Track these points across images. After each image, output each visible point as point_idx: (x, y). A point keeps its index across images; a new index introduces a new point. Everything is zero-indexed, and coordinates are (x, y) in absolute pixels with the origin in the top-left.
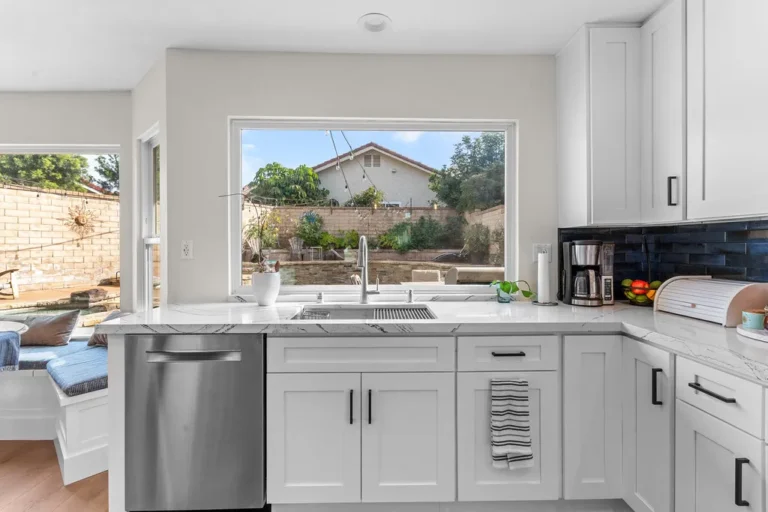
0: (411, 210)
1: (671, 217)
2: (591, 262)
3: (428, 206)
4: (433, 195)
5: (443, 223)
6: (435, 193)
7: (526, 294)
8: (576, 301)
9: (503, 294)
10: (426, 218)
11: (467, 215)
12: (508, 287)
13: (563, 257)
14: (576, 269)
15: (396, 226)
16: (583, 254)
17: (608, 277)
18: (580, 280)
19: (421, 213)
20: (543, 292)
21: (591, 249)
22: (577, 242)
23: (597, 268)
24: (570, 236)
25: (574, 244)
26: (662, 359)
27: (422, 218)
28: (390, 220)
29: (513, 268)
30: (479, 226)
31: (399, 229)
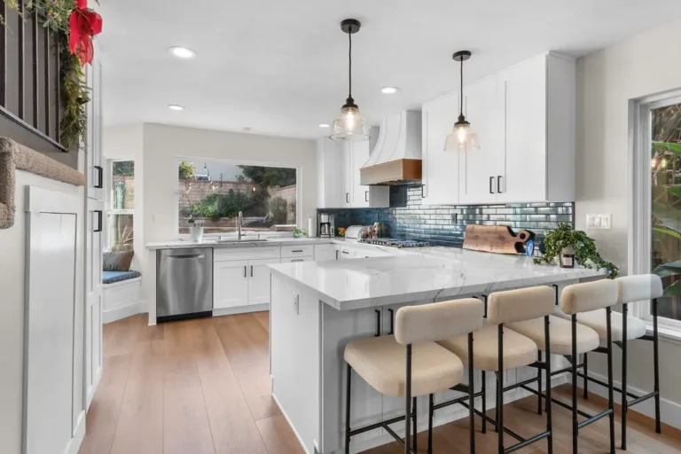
0: (221, 183)
1: (348, 206)
2: (326, 221)
3: (235, 180)
4: (240, 172)
5: (249, 196)
6: (242, 170)
7: (305, 234)
8: (321, 236)
9: (296, 235)
10: (235, 191)
11: (269, 190)
12: (297, 231)
13: (318, 219)
14: (322, 224)
15: (208, 197)
16: (324, 218)
17: (332, 227)
18: (323, 228)
19: (230, 186)
20: (310, 234)
21: (327, 216)
22: (322, 213)
23: (329, 224)
24: (320, 211)
25: (321, 215)
26: (338, 247)
27: (231, 191)
28: (203, 191)
29: (299, 225)
30: (280, 199)
31: (211, 200)
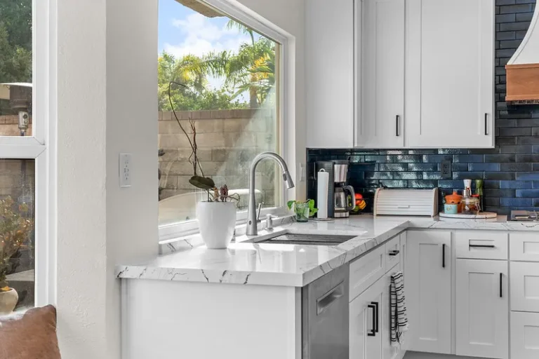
2: (343, 179)
8: (337, 215)
14: (337, 185)
16: (339, 172)
21: (344, 168)
22: (336, 161)
25: (334, 163)
26: (445, 237)
